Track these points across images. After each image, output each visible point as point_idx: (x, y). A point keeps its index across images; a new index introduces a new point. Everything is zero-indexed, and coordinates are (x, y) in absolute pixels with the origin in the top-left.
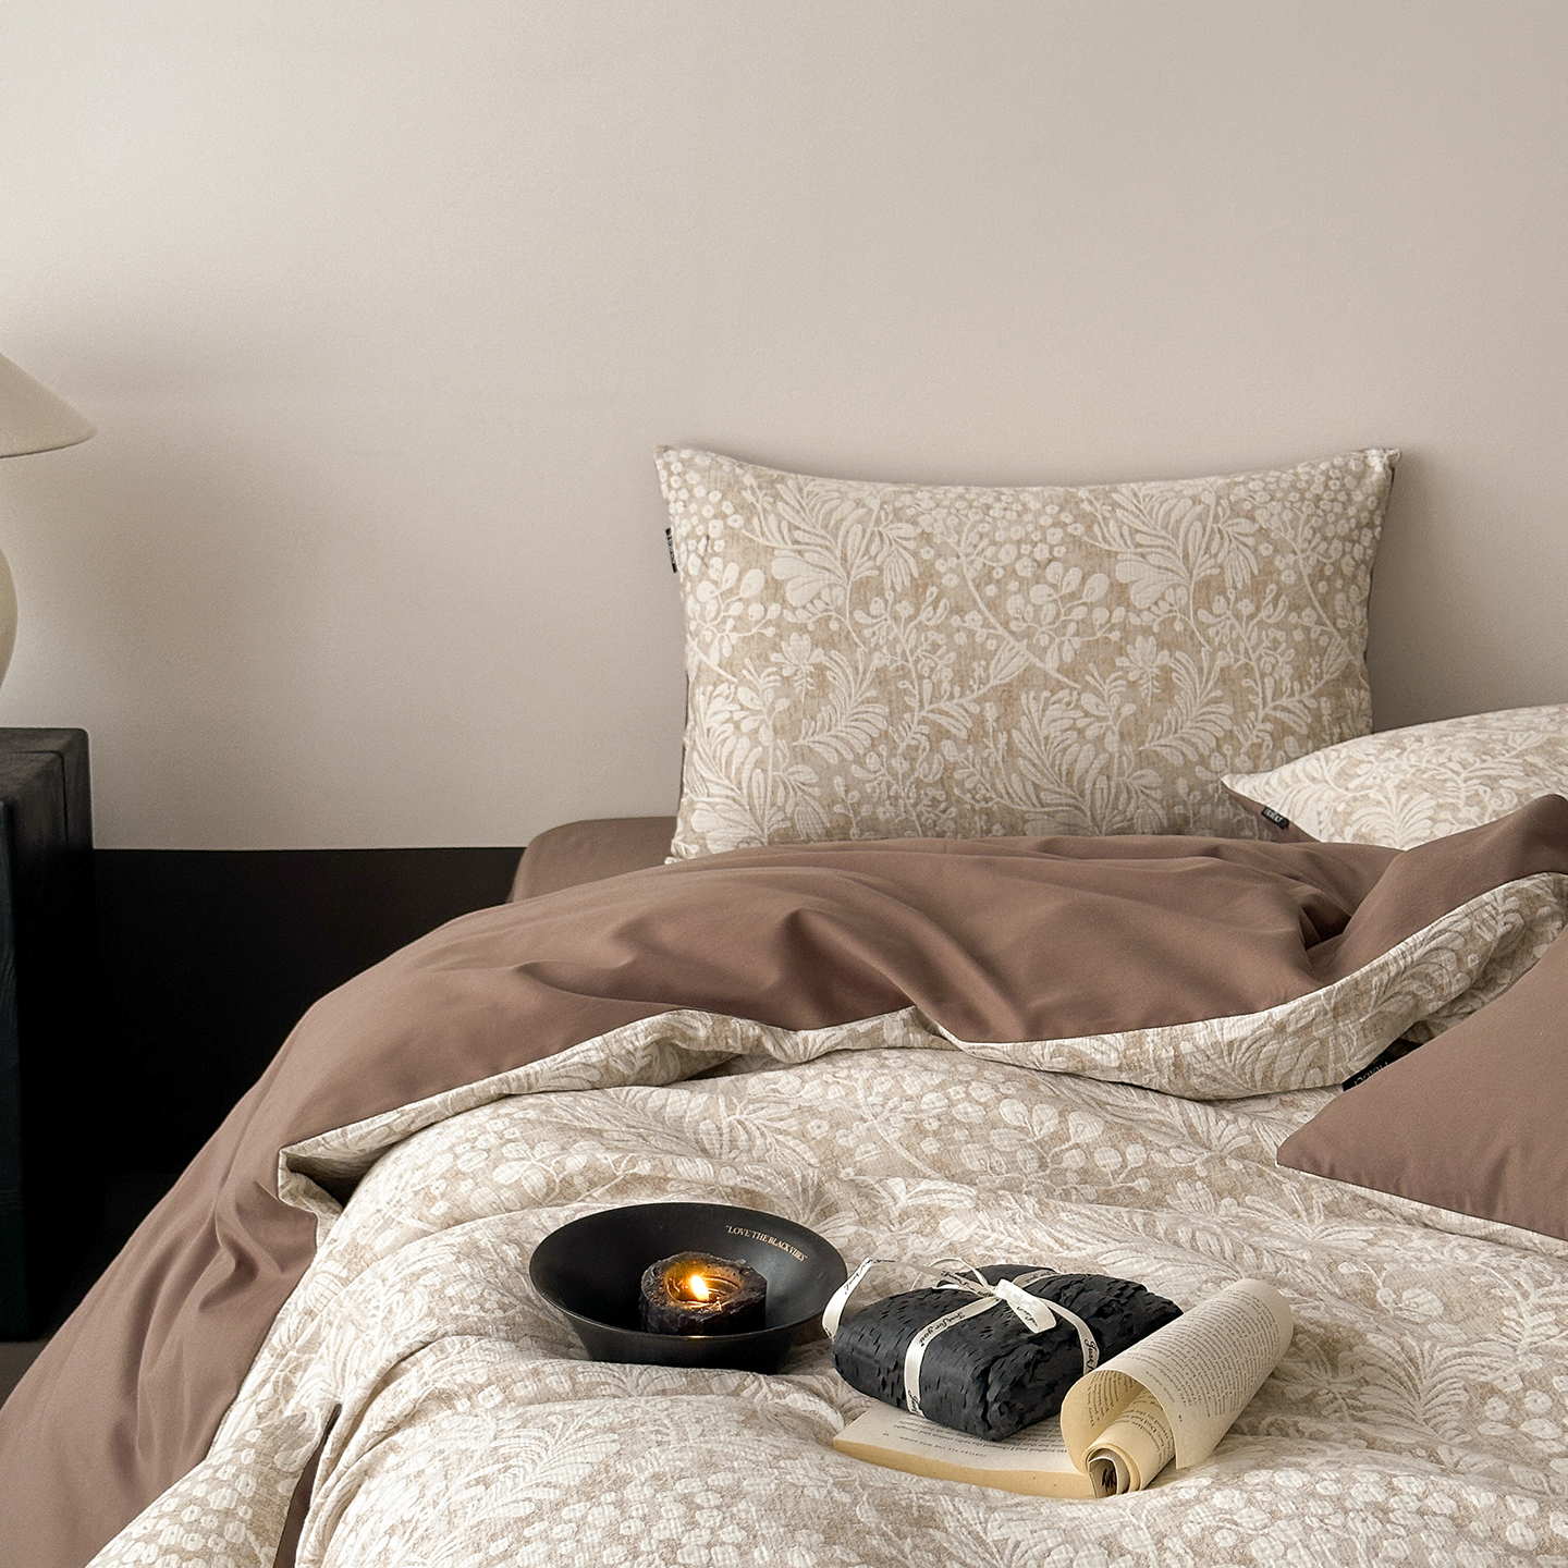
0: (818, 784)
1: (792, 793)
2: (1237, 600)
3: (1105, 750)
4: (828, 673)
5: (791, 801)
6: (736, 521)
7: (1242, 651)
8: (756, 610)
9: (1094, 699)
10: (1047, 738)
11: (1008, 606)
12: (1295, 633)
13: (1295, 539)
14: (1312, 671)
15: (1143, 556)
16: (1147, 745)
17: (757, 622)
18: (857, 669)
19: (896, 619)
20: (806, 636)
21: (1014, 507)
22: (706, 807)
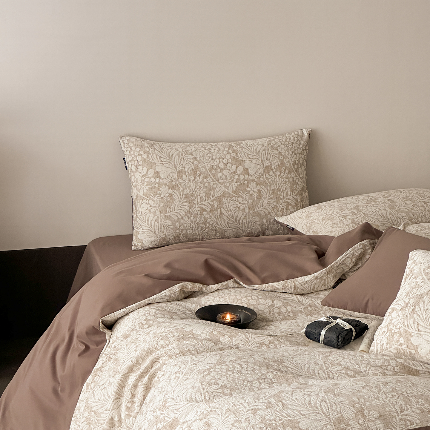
0: (172, 225)
1: (165, 228)
2: (275, 172)
3: (245, 212)
4: (173, 195)
5: (165, 230)
6: (145, 156)
7: (278, 185)
8: (152, 180)
9: (242, 199)
10: (230, 210)
11: (218, 175)
12: (290, 179)
13: (288, 154)
14: (295, 189)
15: (251, 161)
16: (255, 210)
17: (153, 183)
18: (181, 194)
19: (190, 180)
20: (167, 186)
21: (216, 149)
22: (142, 232)
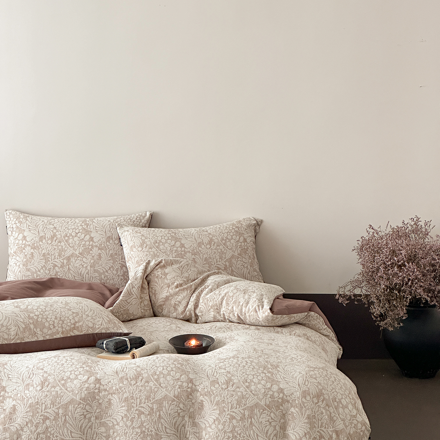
0: (31, 275)
2: (115, 241)
3: (87, 269)
4: (34, 254)
6: (18, 225)
7: (115, 250)
8: (21, 242)
9: (85, 259)
10: (76, 267)
11: (70, 241)
15: (97, 232)
16: (96, 268)
17: (21, 244)
18: (39, 253)
19: (48, 244)
20: (30, 247)
